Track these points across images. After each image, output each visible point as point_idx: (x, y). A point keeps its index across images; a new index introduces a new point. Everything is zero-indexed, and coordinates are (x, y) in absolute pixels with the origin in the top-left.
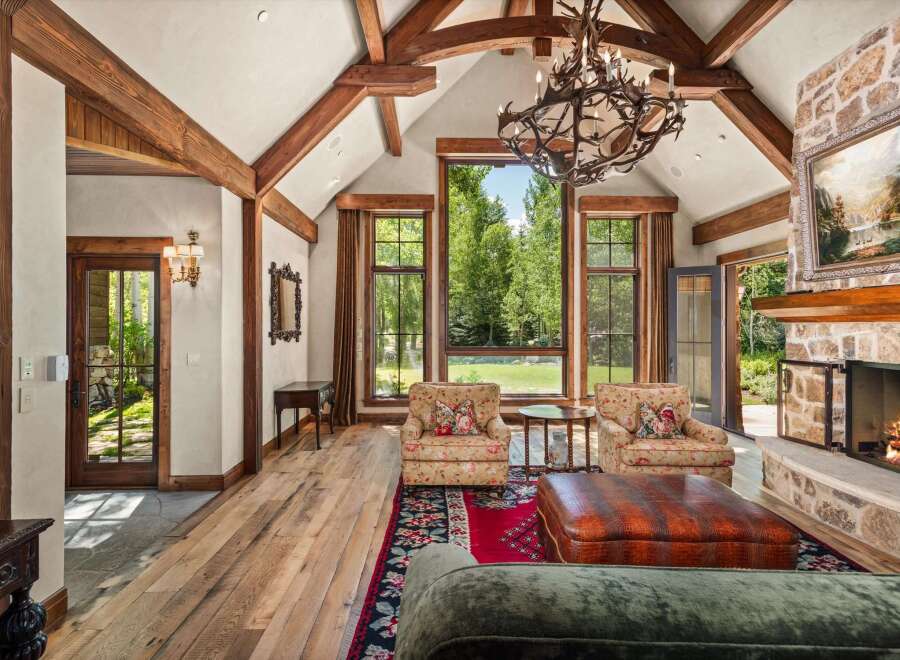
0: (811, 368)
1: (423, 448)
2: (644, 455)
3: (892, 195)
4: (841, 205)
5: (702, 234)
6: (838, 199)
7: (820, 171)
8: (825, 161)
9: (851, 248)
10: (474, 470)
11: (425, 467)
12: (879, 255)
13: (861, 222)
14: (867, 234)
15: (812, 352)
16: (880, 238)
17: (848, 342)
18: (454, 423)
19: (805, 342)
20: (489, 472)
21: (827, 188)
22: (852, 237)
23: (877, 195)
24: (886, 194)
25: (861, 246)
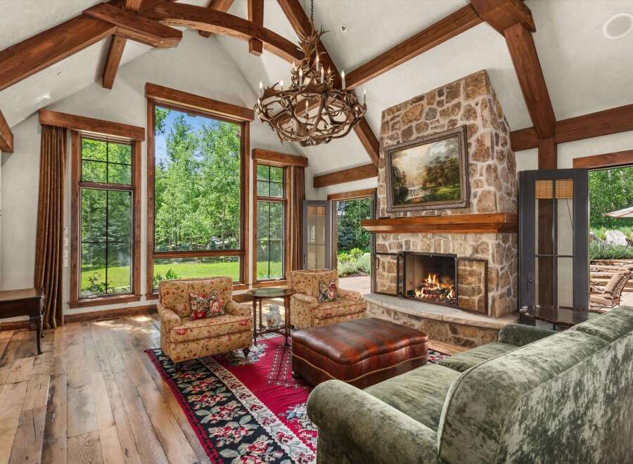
0: (390, 256)
1: (191, 331)
2: (329, 312)
3: (427, 174)
4: (404, 176)
5: (320, 181)
6: (404, 173)
7: (395, 158)
8: (398, 153)
9: (409, 198)
10: (230, 340)
11: (193, 346)
12: (421, 202)
13: (413, 185)
14: (416, 191)
15: (390, 249)
16: (421, 194)
17: (407, 243)
18: (209, 308)
19: (387, 244)
20: (241, 340)
21: (398, 167)
22: (409, 192)
23: (420, 174)
24: (424, 174)
25: (413, 197)
